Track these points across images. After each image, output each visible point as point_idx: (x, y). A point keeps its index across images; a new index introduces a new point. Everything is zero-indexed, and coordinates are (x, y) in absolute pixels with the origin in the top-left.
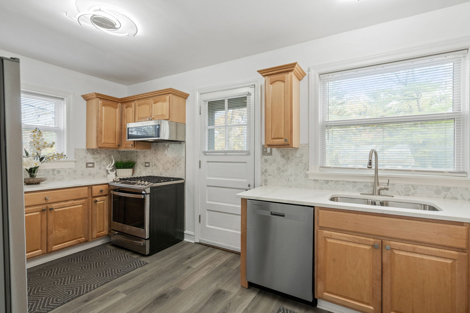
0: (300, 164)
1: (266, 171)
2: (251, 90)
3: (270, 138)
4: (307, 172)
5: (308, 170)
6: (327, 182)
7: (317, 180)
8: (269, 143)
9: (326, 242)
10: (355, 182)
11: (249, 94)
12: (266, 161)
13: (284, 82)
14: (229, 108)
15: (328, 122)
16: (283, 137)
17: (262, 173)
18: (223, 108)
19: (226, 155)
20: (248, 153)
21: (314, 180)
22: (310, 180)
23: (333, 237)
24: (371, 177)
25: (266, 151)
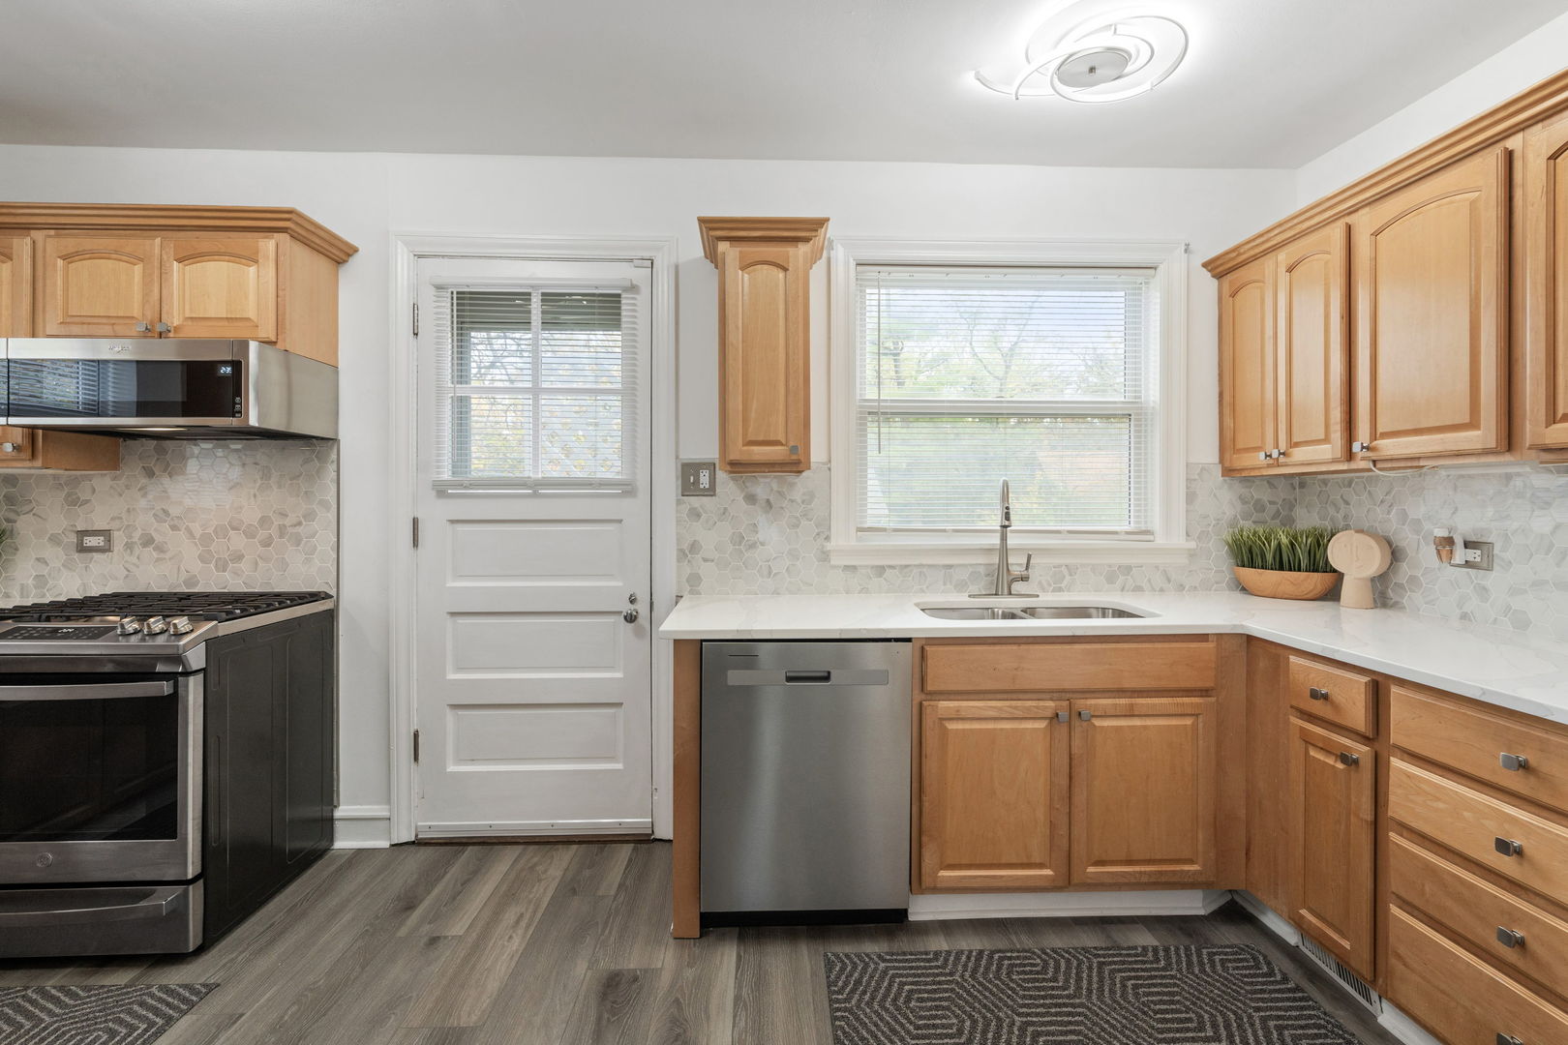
0: (804, 522)
1: (694, 547)
2: (639, 275)
3: (740, 441)
4: (829, 546)
5: (828, 538)
6: (880, 570)
7: (854, 568)
8: (733, 456)
9: (944, 731)
10: (950, 567)
11: (633, 288)
12: (695, 514)
13: (785, 269)
14: (549, 324)
15: (879, 401)
16: (781, 437)
17: (682, 555)
18: (525, 324)
19: (535, 495)
20: (627, 489)
21: (847, 568)
22: (834, 567)
23: (963, 714)
24: (989, 551)
25: (697, 481)
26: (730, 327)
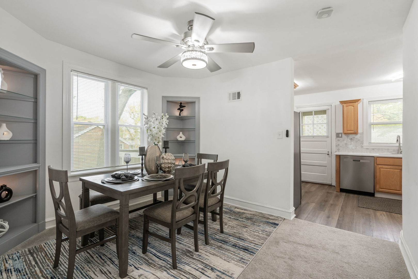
0: (358, 142)
1: (339, 145)
2: (329, 107)
3: (346, 130)
4: (363, 145)
5: (363, 144)
6: (373, 149)
7: (368, 149)
8: (345, 132)
9: (380, 170)
10: (389, 149)
11: (328, 109)
12: (339, 140)
13: (354, 106)
14: (315, 114)
16: (353, 130)
17: (336, 146)
18: (312, 115)
19: (313, 138)
20: (327, 137)
21: (366, 149)
22: (364, 148)
23: (383, 167)
24: (397, 147)
25: (339, 136)
26: (344, 115)
